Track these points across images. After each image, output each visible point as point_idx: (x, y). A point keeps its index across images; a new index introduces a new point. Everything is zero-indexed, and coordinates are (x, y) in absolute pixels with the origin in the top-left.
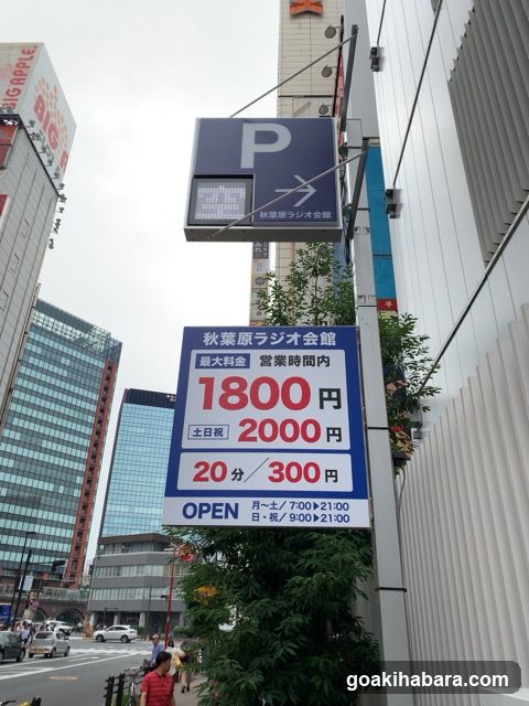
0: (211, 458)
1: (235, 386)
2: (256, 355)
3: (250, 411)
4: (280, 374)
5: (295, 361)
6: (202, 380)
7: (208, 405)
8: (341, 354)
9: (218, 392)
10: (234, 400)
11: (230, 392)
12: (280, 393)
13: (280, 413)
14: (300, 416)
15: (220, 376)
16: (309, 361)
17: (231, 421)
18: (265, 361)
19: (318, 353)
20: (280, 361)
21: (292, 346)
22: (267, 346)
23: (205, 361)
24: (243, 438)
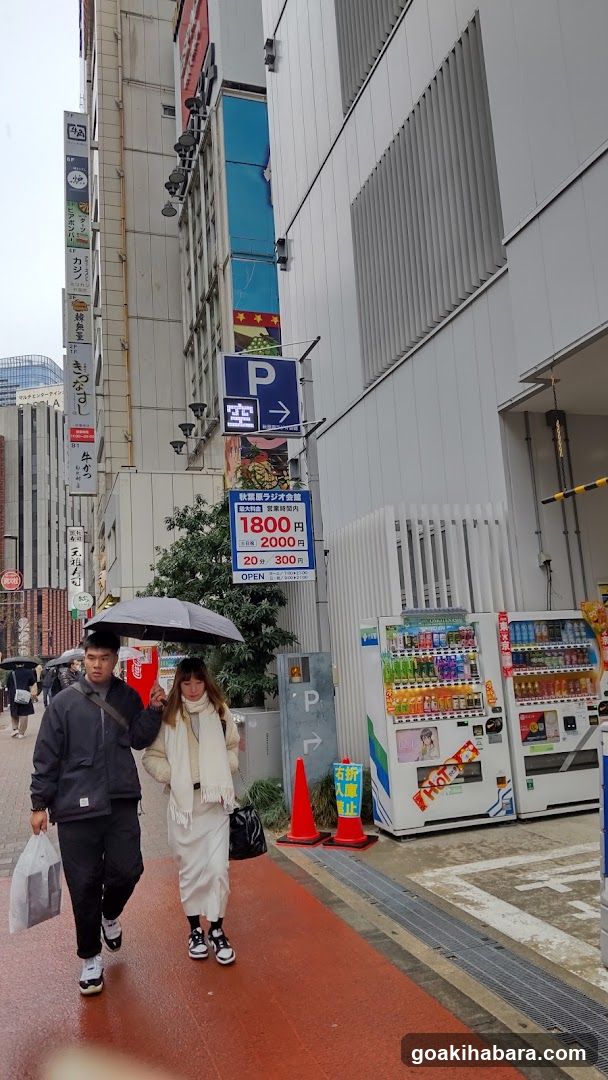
0: (250, 555)
1: (257, 521)
2: (265, 505)
3: (265, 533)
4: (277, 515)
5: (283, 508)
6: (242, 519)
7: (246, 531)
8: (303, 504)
9: (250, 524)
10: (257, 528)
11: (255, 524)
12: (277, 525)
13: (278, 534)
14: (286, 535)
15: (250, 516)
16: (289, 508)
17: (257, 538)
18: (269, 508)
19: (293, 504)
20: (276, 508)
21: (281, 501)
22: (269, 501)
23: (242, 509)
24: (263, 545)
